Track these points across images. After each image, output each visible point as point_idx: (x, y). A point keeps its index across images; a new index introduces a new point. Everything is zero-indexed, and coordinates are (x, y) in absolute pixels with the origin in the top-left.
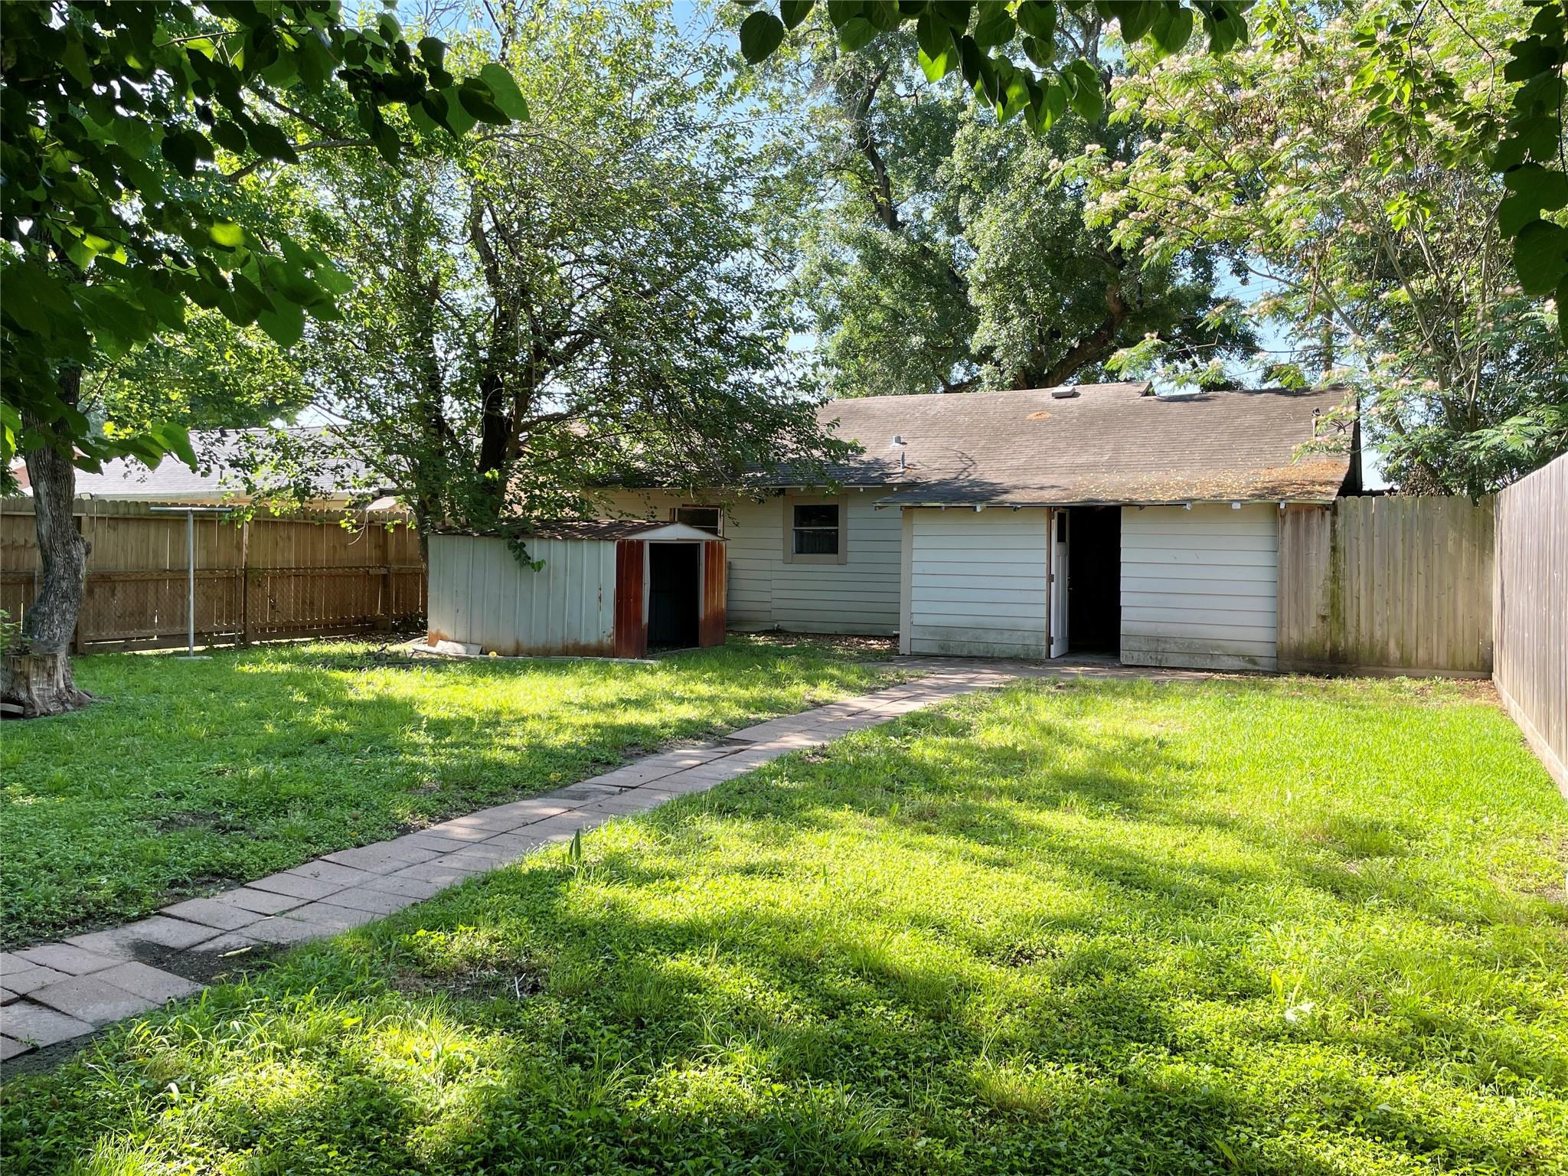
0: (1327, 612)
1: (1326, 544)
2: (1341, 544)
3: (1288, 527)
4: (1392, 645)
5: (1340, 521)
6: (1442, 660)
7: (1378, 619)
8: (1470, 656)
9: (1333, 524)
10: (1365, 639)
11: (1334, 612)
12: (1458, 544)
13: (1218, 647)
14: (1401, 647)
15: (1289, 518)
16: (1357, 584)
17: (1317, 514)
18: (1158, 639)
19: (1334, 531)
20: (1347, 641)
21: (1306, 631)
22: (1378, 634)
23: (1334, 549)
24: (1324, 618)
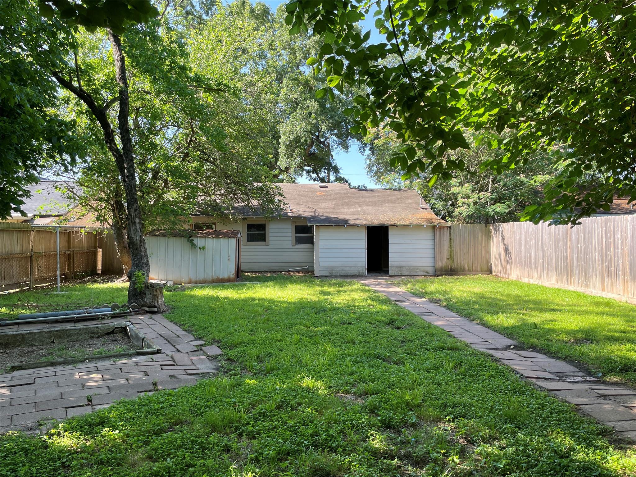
0: (449, 257)
1: (448, 238)
2: (452, 238)
3: (438, 233)
4: (466, 266)
5: (452, 231)
6: (479, 269)
7: (462, 259)
8: (485, 268)
9: (450, 232)
10: (459, 265)
11: (451, 257)
12: (482, 237)
13: (418, 269)
14: (468, 266)
15: (438, 230)
16: (456, 249)
17: (446, 228)
18: (400, 267)
19: (450, 234)
20: (454, 265)
21: (443, 263)
22: (462, 263)
23: (450, 239)
24: (448, 259)
